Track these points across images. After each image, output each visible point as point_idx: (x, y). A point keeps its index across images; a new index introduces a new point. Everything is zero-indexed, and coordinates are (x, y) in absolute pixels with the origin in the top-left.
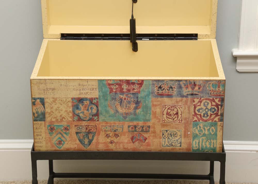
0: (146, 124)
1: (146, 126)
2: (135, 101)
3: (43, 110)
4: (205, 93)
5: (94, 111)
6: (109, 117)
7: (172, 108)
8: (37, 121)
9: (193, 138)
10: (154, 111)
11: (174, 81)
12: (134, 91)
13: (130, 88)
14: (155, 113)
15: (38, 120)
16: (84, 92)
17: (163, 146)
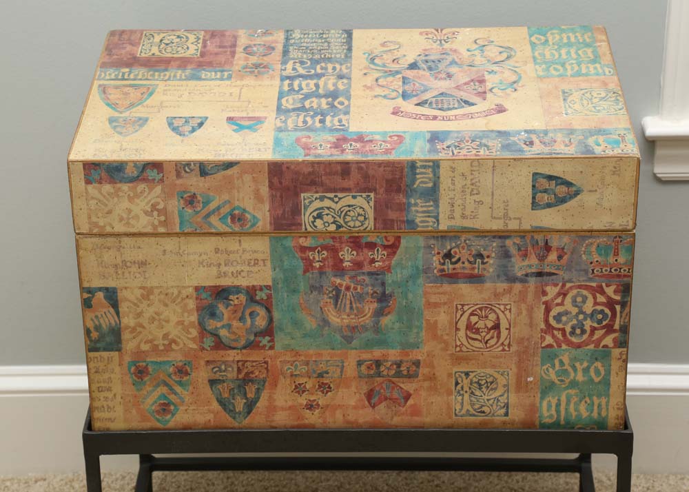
0: (407, 354)
1: (408, 362)
2: (377, 293)
3: (115, 321)
4: (576, 270)
5: (261, 322)
6: (303, 337)
7: (483, 312)
8: (96, 350)
9: (541, 393)
10: (432, 322)
11: (487, 239)
12: (375, 267)
13: (361, 258)
14: (432, 327)
15: (102, 349)
16: (230, 269)
17: (456, 415)
